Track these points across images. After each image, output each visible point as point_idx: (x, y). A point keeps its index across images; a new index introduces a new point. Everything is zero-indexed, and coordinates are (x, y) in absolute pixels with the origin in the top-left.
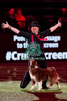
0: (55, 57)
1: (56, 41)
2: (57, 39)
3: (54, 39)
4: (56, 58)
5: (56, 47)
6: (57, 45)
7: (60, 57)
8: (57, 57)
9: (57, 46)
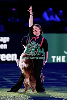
0: (4, 58)
1: (5, 42)
2: (6, 40)
3: (3, 39)
4: (4, 60)
5: (4, 48)
6: (5, 46)
7: (9, 58)
8: (6, 58)
9: (6, 48)
